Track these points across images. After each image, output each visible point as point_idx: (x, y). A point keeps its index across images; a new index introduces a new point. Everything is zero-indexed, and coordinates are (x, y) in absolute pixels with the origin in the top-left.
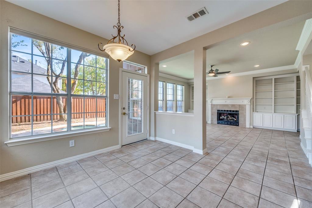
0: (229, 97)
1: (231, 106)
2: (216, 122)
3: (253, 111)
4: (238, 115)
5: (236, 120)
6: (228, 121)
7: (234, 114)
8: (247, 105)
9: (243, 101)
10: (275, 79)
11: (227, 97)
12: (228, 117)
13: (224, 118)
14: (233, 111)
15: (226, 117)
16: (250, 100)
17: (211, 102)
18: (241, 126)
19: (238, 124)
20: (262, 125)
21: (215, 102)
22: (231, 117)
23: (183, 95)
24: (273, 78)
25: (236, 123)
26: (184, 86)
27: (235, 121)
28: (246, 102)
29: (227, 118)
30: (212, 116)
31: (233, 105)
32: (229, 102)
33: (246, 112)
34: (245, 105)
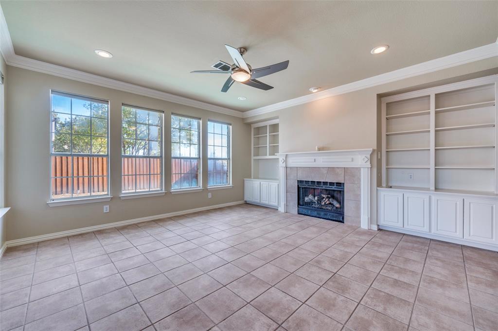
0: (319, 149)
1: (325, 172)
2: (295, 210)
3: (379, 185)
4: (342, 192)
5: (338, 205)
6: (321, 209)
7: (334, 191)
8: (362, 169)
9: (352, 159)
10: (437, 95)
11: (317, 149)
12: (320, 199)
13: (313, 200)
14: (332, 184)
15: (316, 198)
16: (371, 155)
17: (286, 161)
18: (349, 224)
19: (343, 218)
20: (400, 225)
21: (293, 162)
22: (327, 197)
23: (229, 147)
24: (432, 92)
25: (338, 216)
26: (231, 125)
27: (337, 208)
28: (361, 161)
29: (318, 200)
30: (288, 194)
31: (331, 170)
32: (322, 161)
33: (359, 187)
34: (359, 169)
